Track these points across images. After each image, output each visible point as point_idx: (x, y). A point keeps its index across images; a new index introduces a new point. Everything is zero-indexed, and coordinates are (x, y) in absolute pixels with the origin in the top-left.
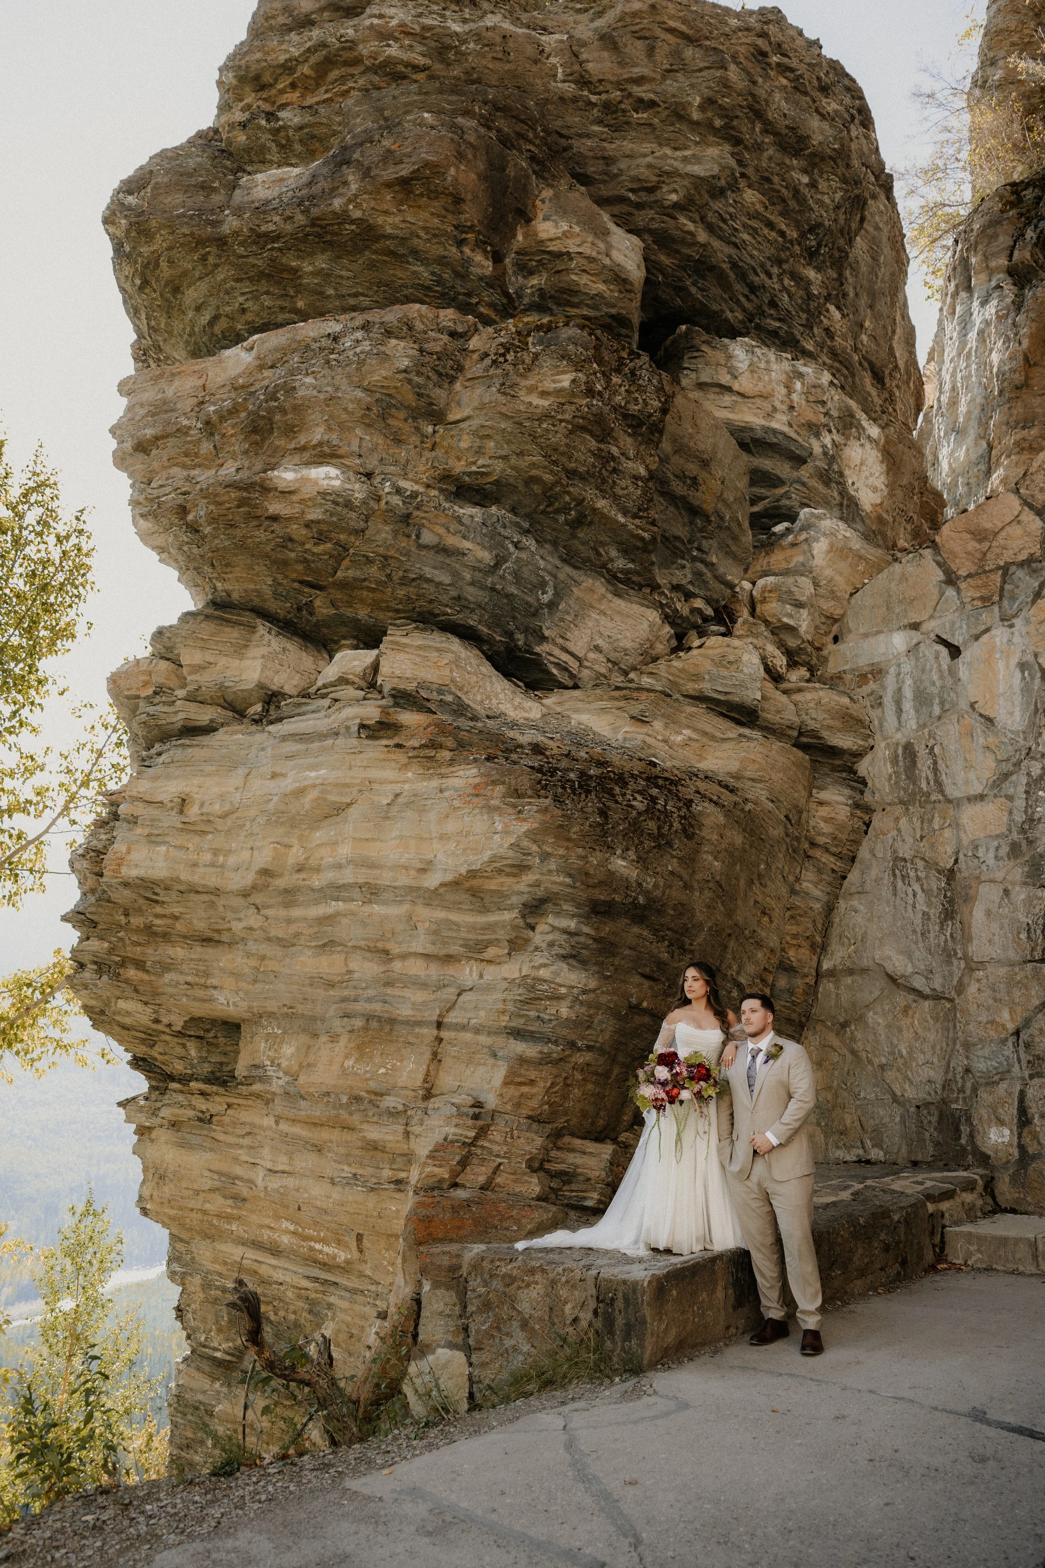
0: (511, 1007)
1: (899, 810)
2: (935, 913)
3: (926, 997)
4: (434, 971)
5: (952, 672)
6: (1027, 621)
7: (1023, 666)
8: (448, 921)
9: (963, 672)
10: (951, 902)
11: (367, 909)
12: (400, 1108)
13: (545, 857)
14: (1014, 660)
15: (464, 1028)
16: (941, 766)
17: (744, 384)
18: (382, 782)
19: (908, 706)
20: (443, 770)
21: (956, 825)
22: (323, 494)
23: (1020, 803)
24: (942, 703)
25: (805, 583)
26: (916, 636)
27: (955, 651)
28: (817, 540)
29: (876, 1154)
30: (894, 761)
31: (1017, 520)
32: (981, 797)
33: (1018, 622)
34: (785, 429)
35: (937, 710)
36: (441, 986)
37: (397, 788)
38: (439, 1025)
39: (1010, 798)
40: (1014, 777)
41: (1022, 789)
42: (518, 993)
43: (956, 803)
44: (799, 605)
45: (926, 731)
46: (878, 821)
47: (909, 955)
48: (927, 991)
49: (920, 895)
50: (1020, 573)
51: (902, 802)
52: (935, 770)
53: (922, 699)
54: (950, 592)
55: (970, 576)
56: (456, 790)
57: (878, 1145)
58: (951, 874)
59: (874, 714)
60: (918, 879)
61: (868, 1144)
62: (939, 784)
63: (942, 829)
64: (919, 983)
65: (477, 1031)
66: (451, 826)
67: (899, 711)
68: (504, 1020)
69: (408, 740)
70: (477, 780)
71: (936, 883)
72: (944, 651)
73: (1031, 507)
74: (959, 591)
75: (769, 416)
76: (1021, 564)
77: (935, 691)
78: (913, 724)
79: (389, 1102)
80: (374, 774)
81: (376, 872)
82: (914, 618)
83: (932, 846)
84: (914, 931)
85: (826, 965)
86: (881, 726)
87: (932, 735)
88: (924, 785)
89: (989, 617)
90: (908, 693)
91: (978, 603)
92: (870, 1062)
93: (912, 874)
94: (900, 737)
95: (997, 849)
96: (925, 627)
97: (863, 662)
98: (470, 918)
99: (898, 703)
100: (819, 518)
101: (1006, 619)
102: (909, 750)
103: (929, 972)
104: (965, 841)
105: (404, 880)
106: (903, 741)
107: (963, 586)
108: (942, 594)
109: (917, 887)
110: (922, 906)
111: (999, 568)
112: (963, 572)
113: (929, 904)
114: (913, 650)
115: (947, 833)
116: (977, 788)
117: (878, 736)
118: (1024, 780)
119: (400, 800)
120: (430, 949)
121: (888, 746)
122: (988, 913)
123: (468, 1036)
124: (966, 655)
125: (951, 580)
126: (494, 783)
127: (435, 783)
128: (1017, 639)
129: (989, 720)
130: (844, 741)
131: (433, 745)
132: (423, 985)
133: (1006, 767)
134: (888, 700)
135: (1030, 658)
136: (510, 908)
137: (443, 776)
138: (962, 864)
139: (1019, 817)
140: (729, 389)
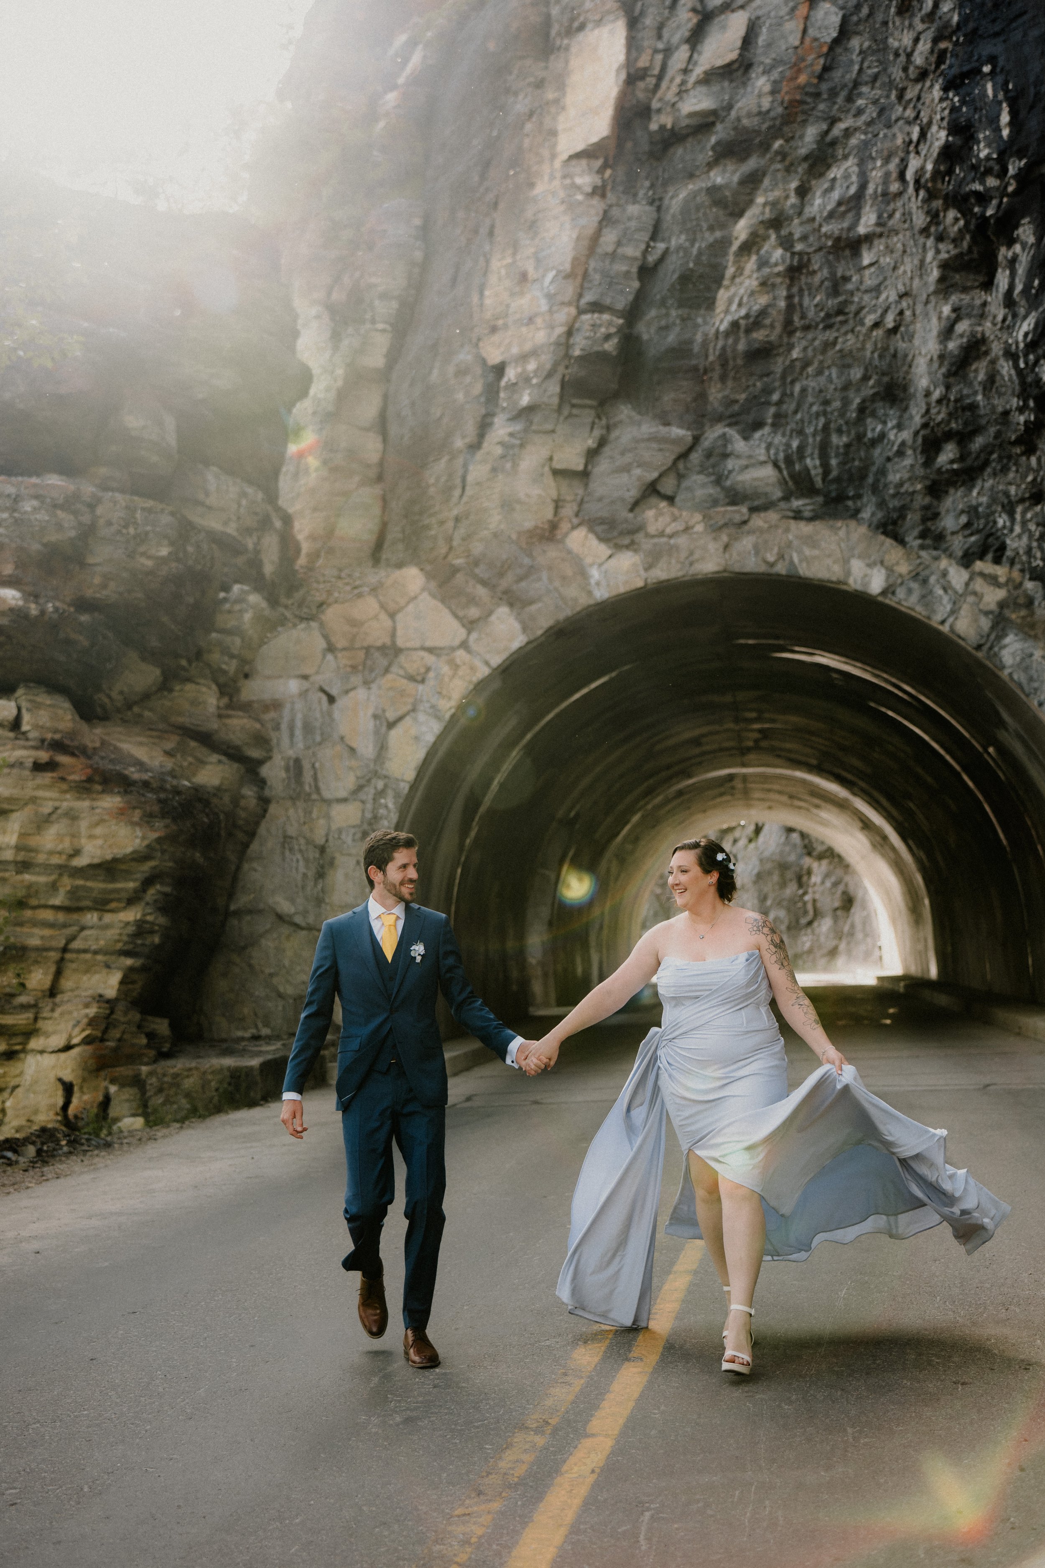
0: (125, 938)
1: (289, 803)
2: (311, 874)
3: (302, 928)
4: (61, 917)
5: (330, 714)
6: (380, 688)
7: (375, 717)
8: (83, 887)
9: (337, 715)
10: (322, 867)
11: (19, 877)
12: (32, 1002)
13: (163, 852)
14: (370, 712)
15: (85, 951)
16: (319, 775)
17: (212, 500)
18: (46, 799)
19: (298, 732)
20: (94, 796)
21: (328, 817)
22: (11, 610)
23: (369, 806)
24: (322, 734)
25: (238, 641)
26: (306, 685)
27: (331, 699)
28: (246, 611)
29: (265, 1031)
30: (287, 769)
31: (376, 617)
32: (344, 800)
33: (374, 686)
34: (235, 534)
35: (318, 738)
36: (65, 926)
37: (57, 804)
38: (65, 950)
39: (363, 802)
40: (366, 789)
41: (371, 796)
42: (131, 929)
43: (328, 802)
44: (232, 656)
45: (311, 751)
46: (273, 809)
47: (292, 901)
48: (303, 924)
49: (301, 863)
50: (377, 654)
51: (291, 798)
52: (316, 779)
53: (308, 728)
54: (330, 657)
55: (344, 649)
56: (104, 809)
57: (267, 1025)
58: (322, 850)
59: (273, 735)
60: (300, 851)
61: (260, 1025)
62: (318, 789)
63: (318, 818)
64: (298, 919)
65: (96, 953)
66: (98, 831)
67: (292, 735)
68: (119, 946)
69: (69, 774)
70: (121, 805)
71: (313, 854)
72: (324, 698)
73: (386, 611)
74: (336, 657)
75: (226, 523)
76: (379, 649)
77: (318, 724)
78: (301, 745)
79: (23, 999)
80: (40, 793)
81: (33, 854)
82: (307, 671)
83: (311, 830)
84: (296, 886)
85: (233, 907)
86: (278, 744)
87: (314, 754)
88: (307, 788)
89: (356, 679)
90: (299, 724)
91: (349, 669)
92: (262, 972)
93: (296, 847)
94: (291, 753)
95: (354, 834)
96: (312, 679)
97: (266, 697)
98: (102, 885)
99: (292, 729)
100: (247, 593)
101: (367, 683)
102: (297, 761)
103: (305, 913)
104: (334, 827)
105: (56, 860)
106: (294, 756)
107: (339, 655)
108: (324, 656)
109: (299, 856)
110: (302, 869)
111: (362, 648)
112: (339, 645)
113: (307, 867)
114: (304, 694)
115: (322, 822)
116: (343, 794)
117: (275, 750)
118: (372, 791)
119: (59, 811)
120: (67, 903)
121: (282, 758)
122: (346, 875)
123: (88, 956)
124: (340, 703)
125: (331, 648)
126: (134, 808)
127: (86, 804)
128: (372, 698)
129: (352, 750)
130: (255, 753)
131: (90, 780)
132: (51, 925)
133: (362, 782)
134: (284, 726)
135: (380, 712)
136: (135, 880)
137: (94, 799)
138: (331, 843)
139: (368, 815)
140: (202, 504)
